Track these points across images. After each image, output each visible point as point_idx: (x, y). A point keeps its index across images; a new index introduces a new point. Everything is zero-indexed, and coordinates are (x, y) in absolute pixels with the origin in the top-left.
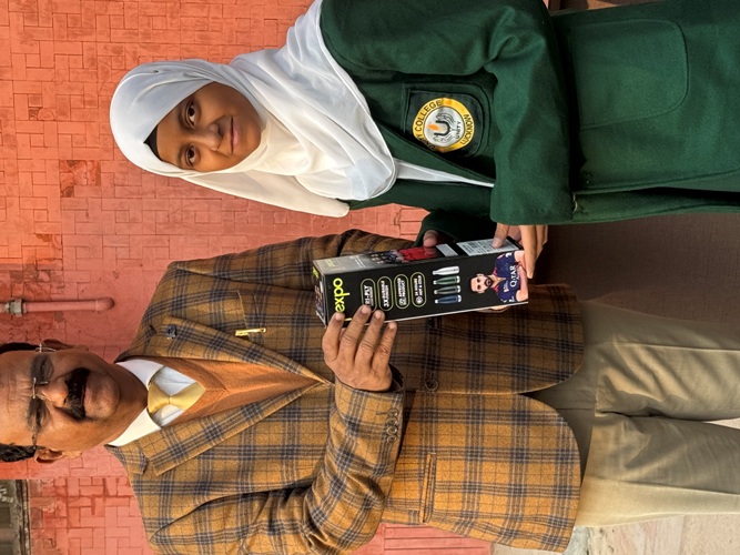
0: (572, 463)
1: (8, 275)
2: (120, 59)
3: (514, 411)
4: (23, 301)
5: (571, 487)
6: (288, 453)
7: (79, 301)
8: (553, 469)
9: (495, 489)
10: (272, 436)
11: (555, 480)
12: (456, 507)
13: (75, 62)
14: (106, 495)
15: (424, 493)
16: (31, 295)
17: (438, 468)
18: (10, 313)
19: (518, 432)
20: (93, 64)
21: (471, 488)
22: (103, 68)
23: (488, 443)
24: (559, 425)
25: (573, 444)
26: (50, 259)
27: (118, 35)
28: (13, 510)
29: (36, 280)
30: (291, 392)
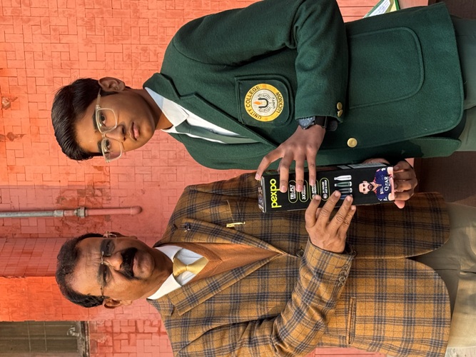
0: (445, 303)
1: (76, 192)
2: (146, 54)
3: (406, 270)
4: (85, 209)
5: (444, 319)
6: (261, 298)
7: (120, 208)
8: (433, 307)
9: (395, 321)
10: (251, 287)
11: (434, 314)
12: (370, 333)
13: (118, 57)
14: (137, 332)
15: (349, 323)
16: (90, 205)
17: (358, 307)
18: (77, 216)
19: (409, 283)
20: (129, 58)
21: (379, 320)
22: (135, 61)
23: (389, 291)
24: (435, 278)
25: (445, 291)
26: (102, 182)
27: (145, 39)
28: (79, 341)
29: (93, 195)
30: (263, 260)
